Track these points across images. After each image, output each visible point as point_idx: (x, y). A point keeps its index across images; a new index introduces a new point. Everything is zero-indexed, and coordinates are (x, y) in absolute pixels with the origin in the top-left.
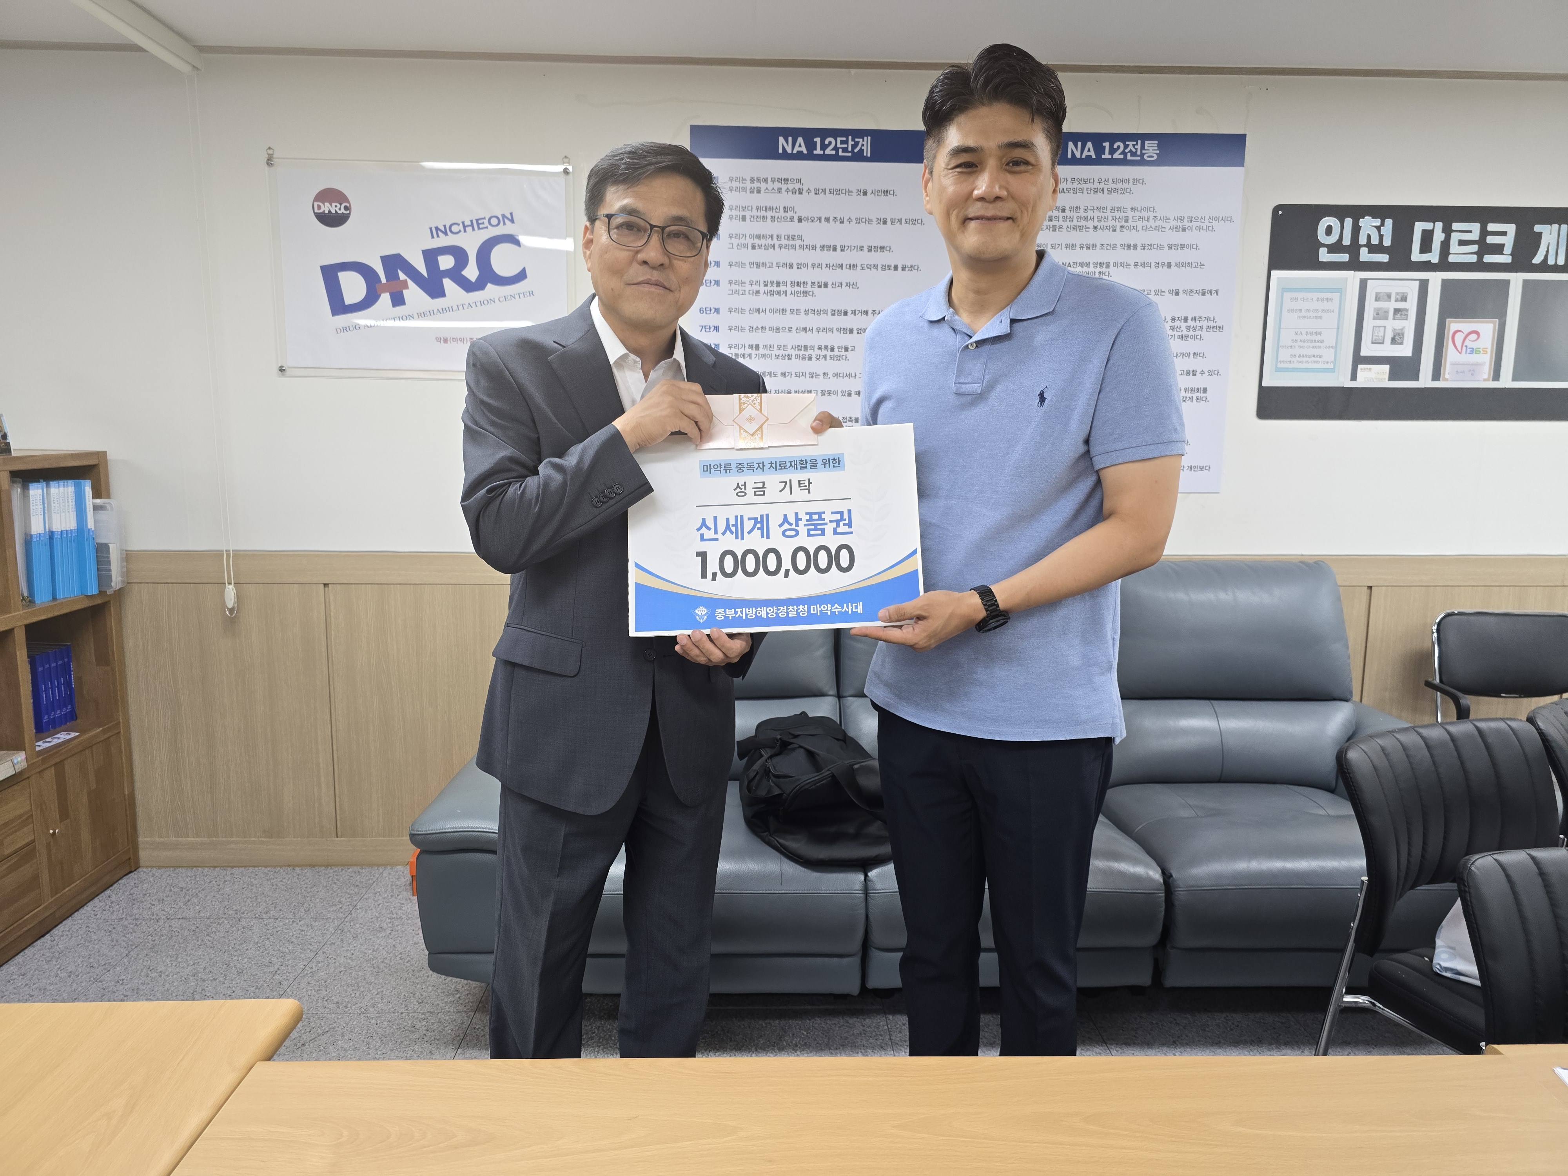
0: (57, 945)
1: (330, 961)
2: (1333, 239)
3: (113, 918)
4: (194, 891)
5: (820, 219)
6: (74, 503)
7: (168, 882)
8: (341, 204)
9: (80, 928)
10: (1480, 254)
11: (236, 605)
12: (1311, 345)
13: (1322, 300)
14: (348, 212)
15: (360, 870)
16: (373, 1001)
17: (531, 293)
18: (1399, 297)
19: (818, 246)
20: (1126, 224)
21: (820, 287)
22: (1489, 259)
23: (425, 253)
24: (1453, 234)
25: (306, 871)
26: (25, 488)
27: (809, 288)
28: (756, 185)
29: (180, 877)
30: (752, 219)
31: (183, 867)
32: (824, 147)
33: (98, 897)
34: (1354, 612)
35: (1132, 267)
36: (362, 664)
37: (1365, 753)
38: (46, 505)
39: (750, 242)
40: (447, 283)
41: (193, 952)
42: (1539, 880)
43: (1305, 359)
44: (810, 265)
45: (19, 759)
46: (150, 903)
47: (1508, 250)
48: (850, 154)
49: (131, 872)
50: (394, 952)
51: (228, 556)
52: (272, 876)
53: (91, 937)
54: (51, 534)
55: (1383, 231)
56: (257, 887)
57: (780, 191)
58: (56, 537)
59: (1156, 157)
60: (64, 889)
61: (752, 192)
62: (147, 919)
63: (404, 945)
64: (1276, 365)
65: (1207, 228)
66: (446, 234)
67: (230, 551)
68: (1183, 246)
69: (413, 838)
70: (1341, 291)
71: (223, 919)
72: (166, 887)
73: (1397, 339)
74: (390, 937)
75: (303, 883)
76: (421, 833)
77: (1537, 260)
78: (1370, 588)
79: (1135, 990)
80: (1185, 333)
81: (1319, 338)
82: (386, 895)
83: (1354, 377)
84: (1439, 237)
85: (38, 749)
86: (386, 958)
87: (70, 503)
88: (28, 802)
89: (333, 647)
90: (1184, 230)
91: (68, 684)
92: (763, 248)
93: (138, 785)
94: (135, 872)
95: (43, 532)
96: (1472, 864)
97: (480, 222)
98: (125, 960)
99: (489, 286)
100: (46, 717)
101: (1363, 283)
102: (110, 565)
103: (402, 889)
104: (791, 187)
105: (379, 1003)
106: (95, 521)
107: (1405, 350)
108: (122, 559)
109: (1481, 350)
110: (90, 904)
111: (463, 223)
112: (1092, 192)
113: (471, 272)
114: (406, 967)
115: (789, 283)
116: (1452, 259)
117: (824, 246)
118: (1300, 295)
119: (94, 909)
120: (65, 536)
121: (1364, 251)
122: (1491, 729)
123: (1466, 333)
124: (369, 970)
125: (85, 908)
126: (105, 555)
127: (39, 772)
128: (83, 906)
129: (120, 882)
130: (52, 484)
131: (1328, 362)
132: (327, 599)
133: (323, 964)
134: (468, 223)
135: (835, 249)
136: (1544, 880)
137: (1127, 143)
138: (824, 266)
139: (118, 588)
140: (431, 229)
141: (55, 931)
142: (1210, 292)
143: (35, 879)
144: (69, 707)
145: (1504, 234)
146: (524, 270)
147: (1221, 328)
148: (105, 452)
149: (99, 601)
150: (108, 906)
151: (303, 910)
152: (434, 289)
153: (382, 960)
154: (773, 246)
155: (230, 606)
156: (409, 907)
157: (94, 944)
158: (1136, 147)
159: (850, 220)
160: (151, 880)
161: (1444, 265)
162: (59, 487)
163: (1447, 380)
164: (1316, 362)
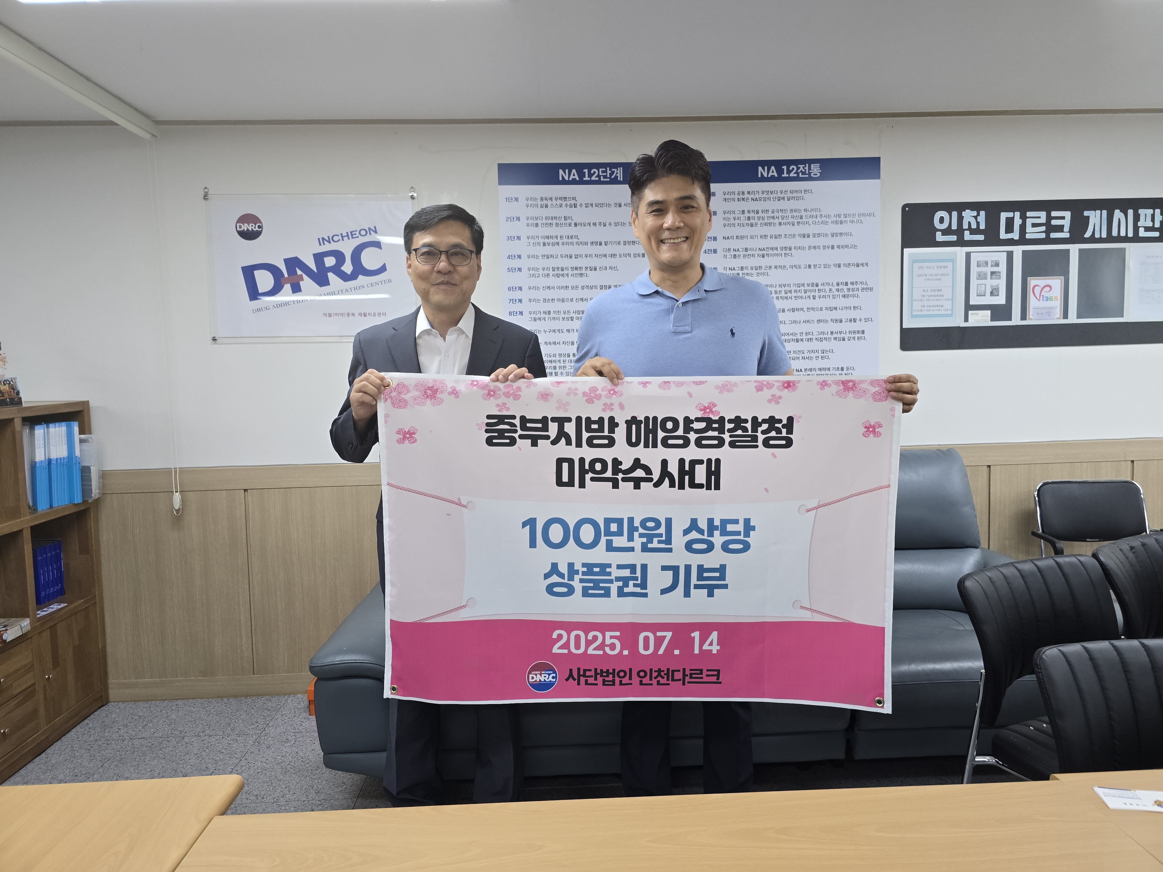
0: (50, 760)
1: (250, 765)
2: (945, 226)
3: (90, 740)
4: (149, 718)
5: (589, 224)
6: (66, 438)
7: (130, 712)
8: (255, 224)
9: (67, 748)
10: (1047, 232)
11: (181, 507)
12: (935, 298)
13: (940, 267)
14: (261, 229)
15: (271, 698)
16: (282, 793)
17: (390, 281)
18: (994, 264)
19: (589, 243)
20: (801, 221)
21: (591, 270)
22: (1053, 235)
23: (315, 256)
24: (1027, 220)
25: (231, 701)
26: (32, 429)
27: (583, 271)
28: (545, 202)
29: (138, 708)
30: (543, 225)
31: (140, 701)
32: (590, 175)
33: (80, 725)
34: (978, 485)
35: (807, 249)
36: (272, 547)
37: (978, 582)
38: (46, 441)
39: (542, 241)
40: (331, 276)
41: (150, 762)
42: (1090, 663)
43: (931, 308)
44: (584, 256)
45: (25, 624)
46: (118, 728)
47: (1067, 229)
48: (609, 180)
49: (103, 706)
50: (297, 757)
51: (176, 472)
52: (206, 705)
53: (75, 754)
54: (50, 461)
55: (979, 219)
56: (195, 714)
57: (561, 206)
58: (53, 462)
59: (819, 174)
60: (55, 719)
61: (542, 207)
62: (116, 740)
63: (304, 751)
64: (912, 313)
65: (858, 221)
66: (329, 242)
67: (177, 468)
68: (841, 234)
69: (313, 669)
70: (953, 261)
71: (171, 738)
72: (129, 716)
73: (994, 292)
74: (294, 746)
75: (229, 709)
76: (318, 665)
77: (1088, 235)
78: (989, 466)
79: (835, 763)
80: (846, 293)
81: (940, 293)
82: (290, 716)
83: (966, 320)
84: (1018, 222)
85: (38, 616)
86: (291, 762)
87: (64, 439)
88: (31, 656)
89: (251, 535)
90: (841, 223)
91: (59, 568)
92: (551, 244)
93: (109, 641)
94: (106, 706)
95: (44, 460)
96: (1043, 653)
97: (353, 233)
98: (101, 770)
99: (360, 277)
100: (43, 593)
101: (968, 255)
102: (91, 482)
103: (302, 711)
104: (569, 203)
105: (287, 794)
106: (81, 451)
107: (1001, 300)
108: (99, 477)
109: (1053, 298)
110: (74, 730)
111: (341, 234)
112: (777, 200)
113: (348, 268)
114: (306, 768)
115: (570, 268)
116: (1028, 236)
117: (593, 242)
118: (925, 265)
119: (77, 733)
120: (59, 462)
121: (967, 233)
122: (1066, 562)
123: (1042, 286)
124: (279, 770)
125: (70, 733)
126: (87, 475)
127: (39, 633)
128: (68, 732)
129: (95, 713)
130: (51, 425)
131: (947, 310)
132: (246, 501)
133: (245, 767)
134: (344, 234)
135: (601, 244)
136: (1093, 663)
137: (799, 166)
138: (594, 256)
139: (96, 498)
140: (319, 239)
141: (48, 751)
142: (862, 264)
143: (35, 712)
144: (60, 585)
145: (1063, 218)
146: (384, 265)
147: (871, 289)
148: (88, 402)
149: (82, 508)
150: (86, 731)
151: (229, 729)
152: (321, 280)
153: (288, 763)
154: (558, 244)
155: (177, 508)
156: (307, 724)
157: (77, 759)
158: (805, 168)
159: (610, 224)
160: (118, 711)
161: (1023, 240)
162: (55, 427)
163: (1031, 319)
164: (939, 310)
